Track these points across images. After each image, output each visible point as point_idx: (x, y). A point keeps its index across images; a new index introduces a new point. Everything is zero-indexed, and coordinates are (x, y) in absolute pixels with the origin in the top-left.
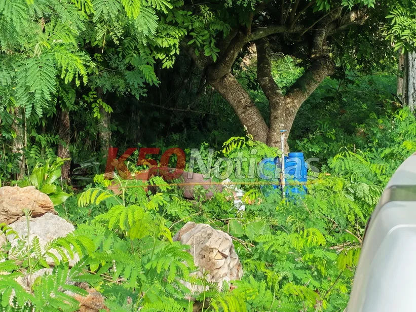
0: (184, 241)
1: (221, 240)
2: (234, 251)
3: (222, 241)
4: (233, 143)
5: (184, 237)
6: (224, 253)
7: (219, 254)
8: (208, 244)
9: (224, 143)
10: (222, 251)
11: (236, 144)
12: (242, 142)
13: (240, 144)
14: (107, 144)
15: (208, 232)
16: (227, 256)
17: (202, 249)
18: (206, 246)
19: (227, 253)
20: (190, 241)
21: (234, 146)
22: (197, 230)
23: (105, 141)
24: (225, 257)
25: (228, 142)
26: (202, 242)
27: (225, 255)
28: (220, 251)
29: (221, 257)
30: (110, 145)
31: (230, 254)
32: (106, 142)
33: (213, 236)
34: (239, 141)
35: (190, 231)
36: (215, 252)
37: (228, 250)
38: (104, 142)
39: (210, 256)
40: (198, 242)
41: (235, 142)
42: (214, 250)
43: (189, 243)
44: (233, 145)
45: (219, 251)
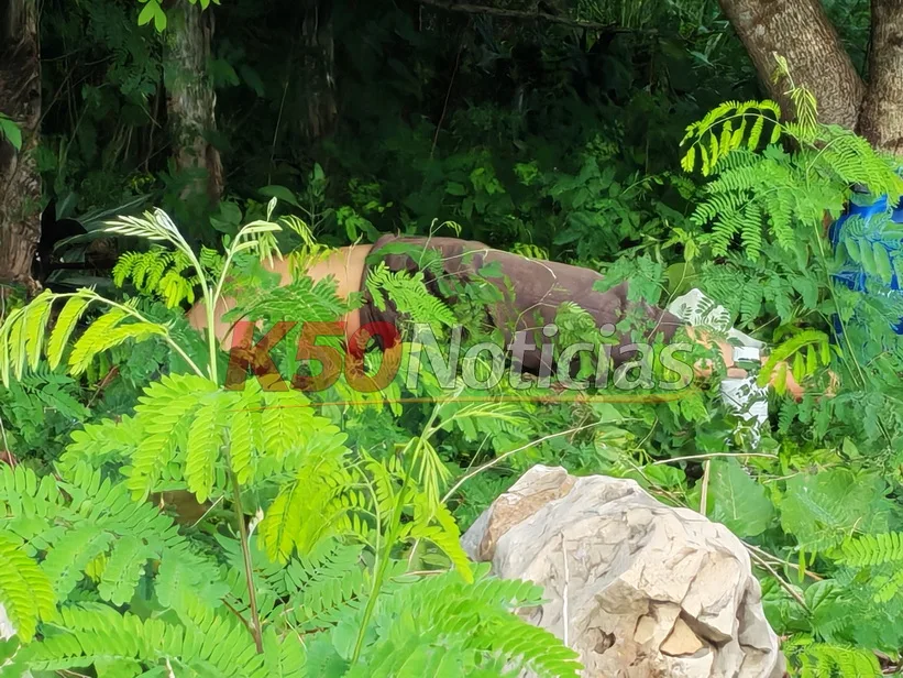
0: (512, 560)
1: (696, 559)
2: (757, 611)
3: (703, 566)
4: (727, 126)
5: (514, 540)
6: (711, 622)
7: (684, 629)
8: (630, 578)
9: (690, 128)
10: (702, 613)
11: (739, 133)
12: (766, 122)
13: (757, 131)
14: (196, 146)
15: (634, 518)
16: (728, 639)
17: (601, 601)
18: (620, 586)
19: (725, 624)
20: (540, 561)
21: (731, 140)
22: (577, 508)
23: (189, 129)
24: (712, 641)
25: (704, 125)
26: (602, 568)
27: (713, 631)
28: (693, 612)
29: (695, 643)
30: (208, 150)
31: (741, 631)
32: (193, 133)
33: (656, 540)
34: (751, 121)
35: (542, 511)
36: (667, 617)
37: (732, 608)
38: (184, 136)
39: (642, 637)
40: (583, 568)
41: (736, 124)
42: (662, 611)
43: (534, 574)
44: (726, 134)
45: (683, 615)
